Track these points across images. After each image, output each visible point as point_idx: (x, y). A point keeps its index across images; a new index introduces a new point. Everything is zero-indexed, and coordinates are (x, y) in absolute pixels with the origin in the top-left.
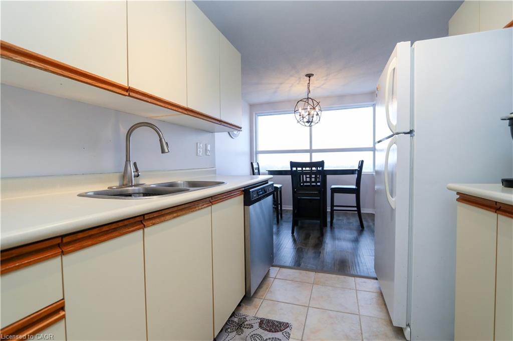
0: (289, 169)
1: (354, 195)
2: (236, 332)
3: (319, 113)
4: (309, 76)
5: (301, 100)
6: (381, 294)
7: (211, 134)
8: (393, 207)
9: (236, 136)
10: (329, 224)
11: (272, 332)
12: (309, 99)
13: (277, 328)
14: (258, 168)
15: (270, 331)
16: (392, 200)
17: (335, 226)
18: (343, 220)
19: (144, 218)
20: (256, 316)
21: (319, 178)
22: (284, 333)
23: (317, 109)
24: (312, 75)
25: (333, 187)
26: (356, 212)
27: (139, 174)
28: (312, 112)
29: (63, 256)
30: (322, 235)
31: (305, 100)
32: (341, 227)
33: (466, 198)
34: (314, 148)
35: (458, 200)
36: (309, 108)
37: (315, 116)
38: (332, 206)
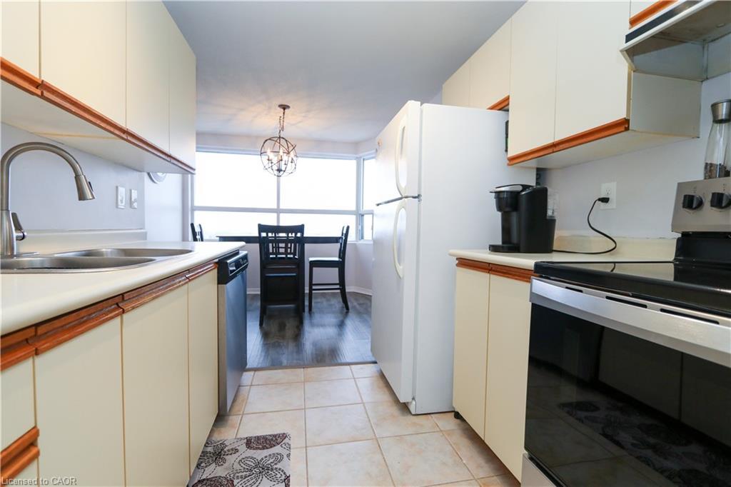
0: (256, 234)
1: (336, 270)
2: (214, 464)
3: (295, 159)
4: (284, 107)
5: (270, 139)
6: (382, 376)
7: (138, 173)
8: (401, 276)
9: (160, 179)
10: (307, 309)
11: (267, 448)
12: (281, 139)
13: (272, 442)
14: (201, 232)
15: (264, 448)
16: (400, 268)
17: (314, 310)
18: (322, 303)
19: (123, 298)
20: (238, 437)
21: (291, 248)
22: (283, 445)
23: (292, 154)
24: (288, 107)
25: (311, 259)
26: (339, 291)
27: (25, 234)
28: (285, 158)
29: (35, 357)
30: (301, 322)
31: (275, 139)
32: (321, 311)
33: (465, 263)
34: (282, 207)
35: (457, 265)
36: (281, 151)
37: (289, 164)
38: (311, 284)
